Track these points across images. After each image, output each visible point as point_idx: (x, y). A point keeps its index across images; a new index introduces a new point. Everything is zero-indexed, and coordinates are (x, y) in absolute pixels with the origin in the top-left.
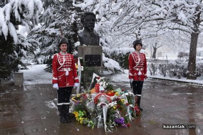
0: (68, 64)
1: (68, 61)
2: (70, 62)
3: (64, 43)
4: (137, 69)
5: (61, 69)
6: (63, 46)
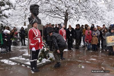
5: (35, 38)
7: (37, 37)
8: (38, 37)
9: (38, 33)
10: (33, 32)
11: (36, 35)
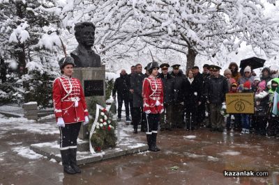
0: (76, 92)
1: (76, 88)
2: (78, 89)
3: (69, 64)
4: (154, 99)
5: (67, 98)
6: (68, 68)
7: (70, 96)
8: (73, 96)
9: (71, 87)
10: (61, 84)
11: (67, 91)
